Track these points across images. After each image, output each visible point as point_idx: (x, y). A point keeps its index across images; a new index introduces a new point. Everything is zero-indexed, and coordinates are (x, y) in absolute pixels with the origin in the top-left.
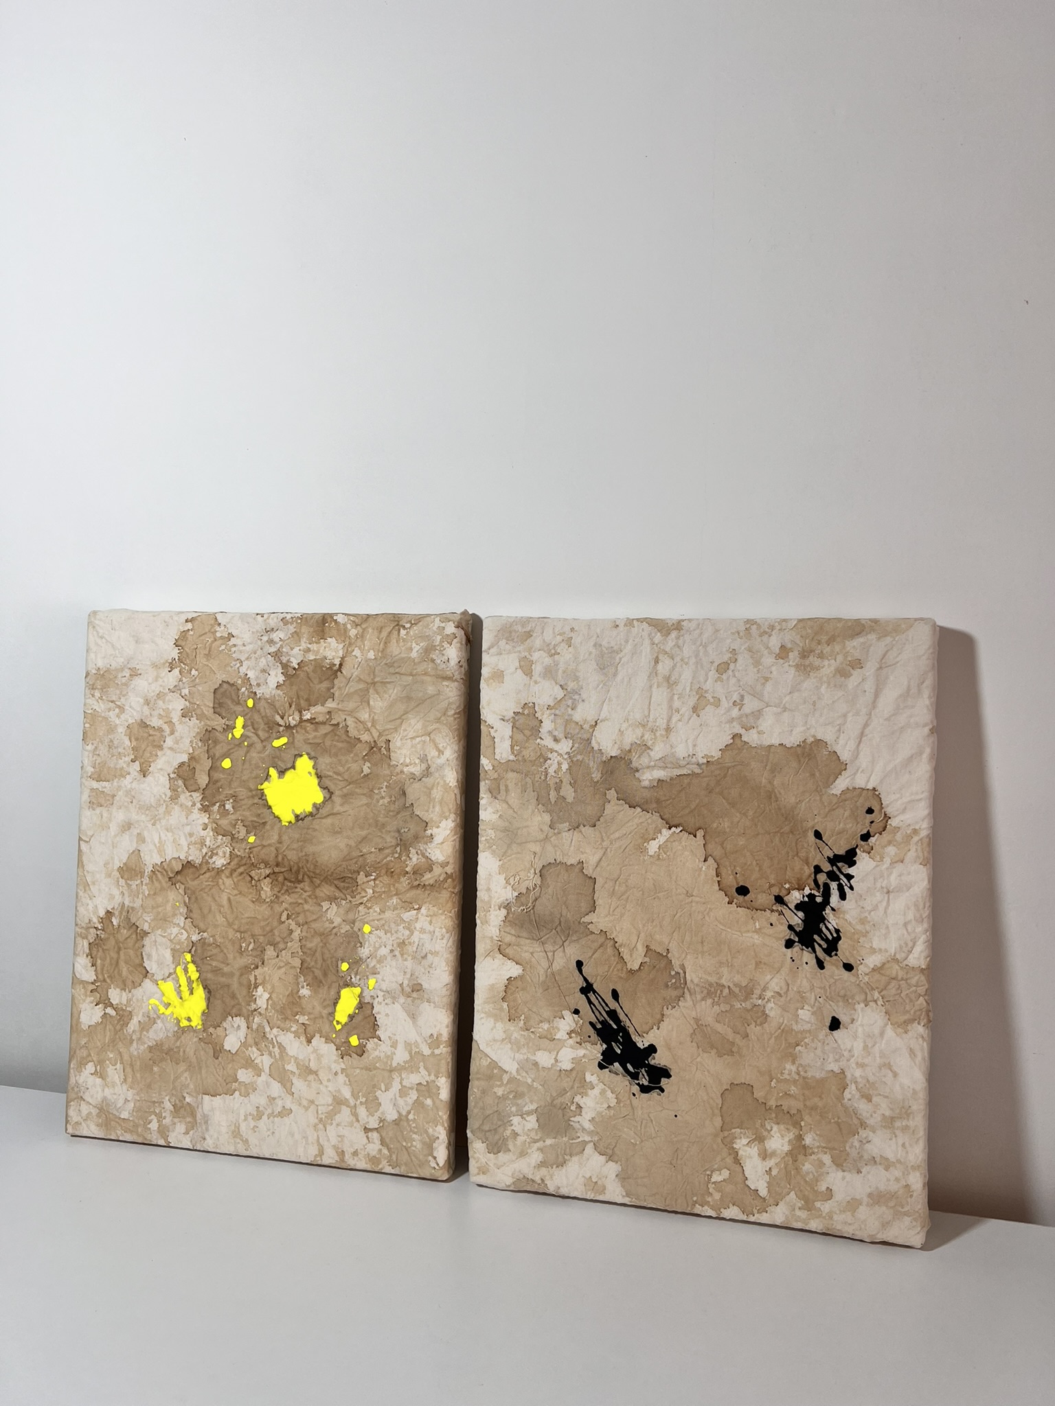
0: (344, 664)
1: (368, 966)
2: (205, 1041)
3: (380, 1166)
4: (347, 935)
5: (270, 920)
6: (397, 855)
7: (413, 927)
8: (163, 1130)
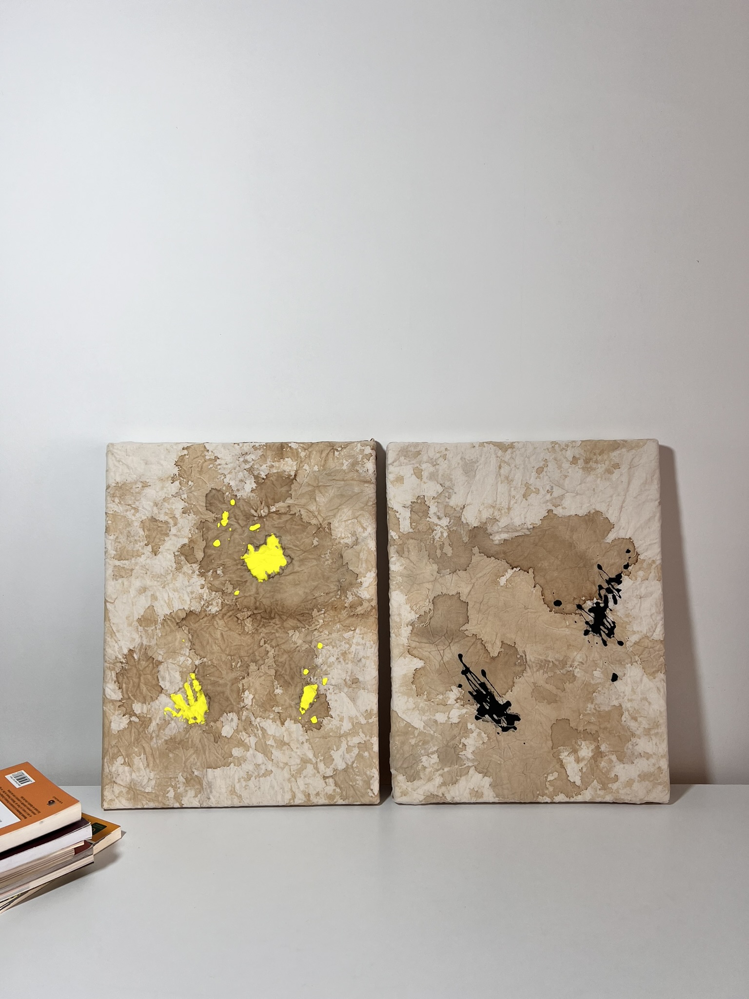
0: (297, 475)
1: (322, 670)
2: (208, 732)
3: (335, 801)
4: (306, 650)
5: (252, 645)
6: (338, 597)
7: (351, 642)
8: (177, 797)
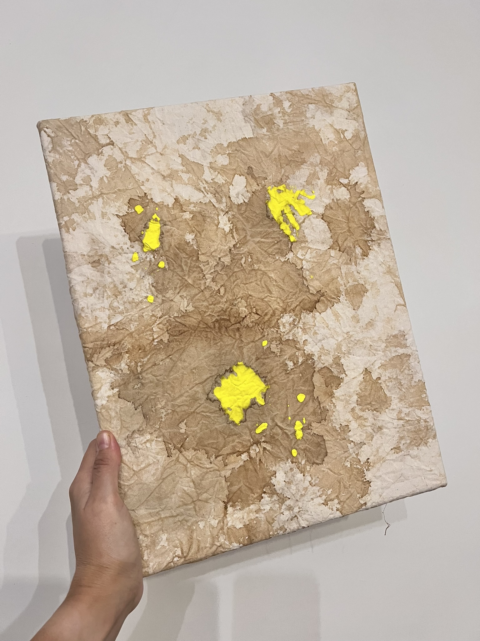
0: (223, 510)
1: (143, 270)
2: (262, 179)
4: (166, 290)
5: (233, 285)
6: (139, 364)
7: (111, 310)
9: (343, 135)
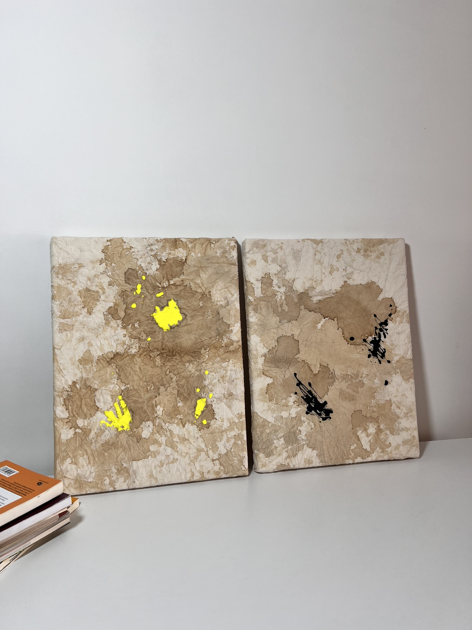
0: (187, 259)
1: (208, 388)
2: (132, 436)
3: (220, 475)
4: (198, 376)
5: (161, 374)
6: (217, 340)
7: (227, 369)
8: (112, 483)
9: (72, 461)
